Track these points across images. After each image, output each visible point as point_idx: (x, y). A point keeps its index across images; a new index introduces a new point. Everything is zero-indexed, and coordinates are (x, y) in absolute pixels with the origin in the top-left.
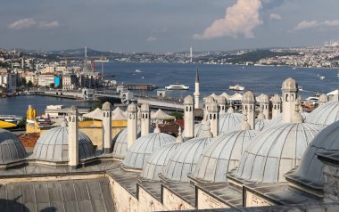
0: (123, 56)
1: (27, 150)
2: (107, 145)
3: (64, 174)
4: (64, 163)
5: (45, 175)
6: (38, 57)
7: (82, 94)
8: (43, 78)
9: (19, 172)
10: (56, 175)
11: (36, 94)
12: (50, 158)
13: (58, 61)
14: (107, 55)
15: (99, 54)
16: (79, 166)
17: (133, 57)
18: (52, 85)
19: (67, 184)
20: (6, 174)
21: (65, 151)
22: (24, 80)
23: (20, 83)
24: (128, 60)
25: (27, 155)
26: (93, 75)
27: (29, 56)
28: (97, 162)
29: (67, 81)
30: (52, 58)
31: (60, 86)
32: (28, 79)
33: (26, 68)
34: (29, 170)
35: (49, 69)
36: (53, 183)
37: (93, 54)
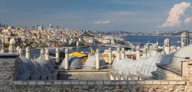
0: (133, 33)
1: (83, 63)
2: (110, 62)
3: (94, 72)
4: (94, 68)
5: (88, 72)
6: (103, 33)
7: (118, 46)
8: (105, 40)
9: (79, 70)
10: (92, 72)
11: (102, 46)
12: (90, 66)
13: (110, 35)
14: (127, 33)
15: (124, 32)
16: (100, 69)
17: (136, 34)
18: (108, 43)
19: (95, 75)
20: (75, 70)
21: (95, 64)
22: (98, 41)
23: (97, 42)
24: (134, 35)
25: (83, 64)
26: (122, 40)
27: (100, 33)
28: (106, 68)
29: (112, 42)
30: (108, 34)
31: (110, 43)
32: (99, 41)
33: (99, 37)
34: (83, 70)
35: (107, 37)
36: (91, 75)
37: (122, 32)
